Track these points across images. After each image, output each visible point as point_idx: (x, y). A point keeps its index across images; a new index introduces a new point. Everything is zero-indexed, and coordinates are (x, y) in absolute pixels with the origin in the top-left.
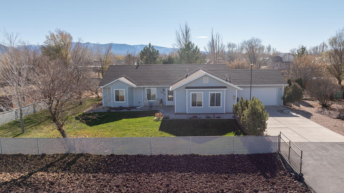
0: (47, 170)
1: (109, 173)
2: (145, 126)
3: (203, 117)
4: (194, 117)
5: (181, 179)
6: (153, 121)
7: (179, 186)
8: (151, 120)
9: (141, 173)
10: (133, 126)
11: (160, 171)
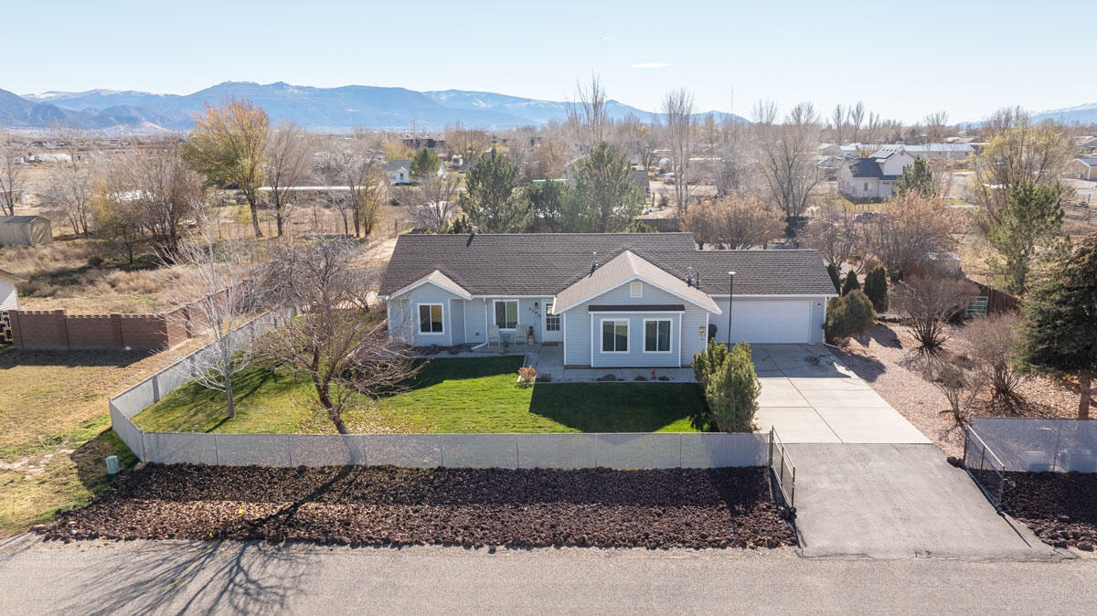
0: (321, 498)
1: (442, 503)
2: (499, 400)
3: (629, 378)
4: (607, 377)
5: (578, 515)
6: (515, 387)
7: (573, 527)
8: (511, 383)
9: (502, 504)
10: (470, 398)
11: (538, 501)
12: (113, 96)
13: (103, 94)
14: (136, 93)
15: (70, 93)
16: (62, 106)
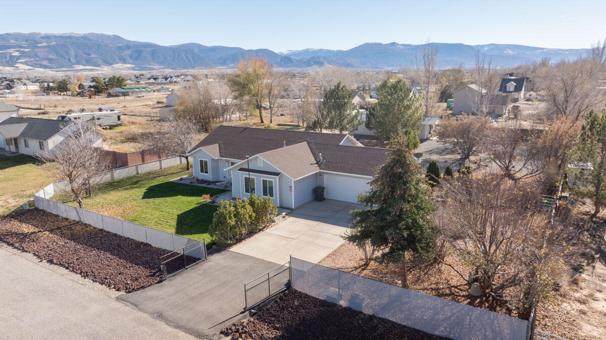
12: (314, 52)
13: (310, 51)
14: (324, 50)
15: (297, 51)
16: (292, 57)
